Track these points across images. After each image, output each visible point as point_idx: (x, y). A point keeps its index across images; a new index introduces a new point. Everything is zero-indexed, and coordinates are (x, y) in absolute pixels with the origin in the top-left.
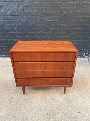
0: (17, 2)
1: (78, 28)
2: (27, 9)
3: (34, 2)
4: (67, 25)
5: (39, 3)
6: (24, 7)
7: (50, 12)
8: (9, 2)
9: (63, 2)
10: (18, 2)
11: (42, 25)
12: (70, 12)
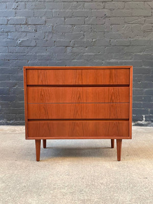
0: (34, 25)
1: (142, 66)
2: (50, 36)
3: (62, 26)
4: (121, 61)
5: (71, 26)
6: (46, 32)
7: (90, 40)
8: (22, 26)
9: (112, 24)
10: (36, 25)
11: (75, 60)
12: (125, 40)
